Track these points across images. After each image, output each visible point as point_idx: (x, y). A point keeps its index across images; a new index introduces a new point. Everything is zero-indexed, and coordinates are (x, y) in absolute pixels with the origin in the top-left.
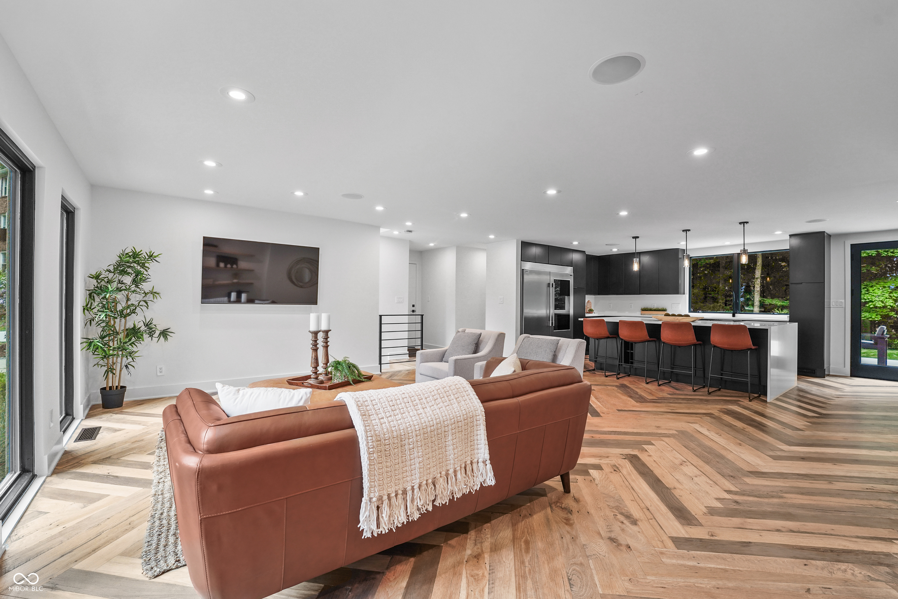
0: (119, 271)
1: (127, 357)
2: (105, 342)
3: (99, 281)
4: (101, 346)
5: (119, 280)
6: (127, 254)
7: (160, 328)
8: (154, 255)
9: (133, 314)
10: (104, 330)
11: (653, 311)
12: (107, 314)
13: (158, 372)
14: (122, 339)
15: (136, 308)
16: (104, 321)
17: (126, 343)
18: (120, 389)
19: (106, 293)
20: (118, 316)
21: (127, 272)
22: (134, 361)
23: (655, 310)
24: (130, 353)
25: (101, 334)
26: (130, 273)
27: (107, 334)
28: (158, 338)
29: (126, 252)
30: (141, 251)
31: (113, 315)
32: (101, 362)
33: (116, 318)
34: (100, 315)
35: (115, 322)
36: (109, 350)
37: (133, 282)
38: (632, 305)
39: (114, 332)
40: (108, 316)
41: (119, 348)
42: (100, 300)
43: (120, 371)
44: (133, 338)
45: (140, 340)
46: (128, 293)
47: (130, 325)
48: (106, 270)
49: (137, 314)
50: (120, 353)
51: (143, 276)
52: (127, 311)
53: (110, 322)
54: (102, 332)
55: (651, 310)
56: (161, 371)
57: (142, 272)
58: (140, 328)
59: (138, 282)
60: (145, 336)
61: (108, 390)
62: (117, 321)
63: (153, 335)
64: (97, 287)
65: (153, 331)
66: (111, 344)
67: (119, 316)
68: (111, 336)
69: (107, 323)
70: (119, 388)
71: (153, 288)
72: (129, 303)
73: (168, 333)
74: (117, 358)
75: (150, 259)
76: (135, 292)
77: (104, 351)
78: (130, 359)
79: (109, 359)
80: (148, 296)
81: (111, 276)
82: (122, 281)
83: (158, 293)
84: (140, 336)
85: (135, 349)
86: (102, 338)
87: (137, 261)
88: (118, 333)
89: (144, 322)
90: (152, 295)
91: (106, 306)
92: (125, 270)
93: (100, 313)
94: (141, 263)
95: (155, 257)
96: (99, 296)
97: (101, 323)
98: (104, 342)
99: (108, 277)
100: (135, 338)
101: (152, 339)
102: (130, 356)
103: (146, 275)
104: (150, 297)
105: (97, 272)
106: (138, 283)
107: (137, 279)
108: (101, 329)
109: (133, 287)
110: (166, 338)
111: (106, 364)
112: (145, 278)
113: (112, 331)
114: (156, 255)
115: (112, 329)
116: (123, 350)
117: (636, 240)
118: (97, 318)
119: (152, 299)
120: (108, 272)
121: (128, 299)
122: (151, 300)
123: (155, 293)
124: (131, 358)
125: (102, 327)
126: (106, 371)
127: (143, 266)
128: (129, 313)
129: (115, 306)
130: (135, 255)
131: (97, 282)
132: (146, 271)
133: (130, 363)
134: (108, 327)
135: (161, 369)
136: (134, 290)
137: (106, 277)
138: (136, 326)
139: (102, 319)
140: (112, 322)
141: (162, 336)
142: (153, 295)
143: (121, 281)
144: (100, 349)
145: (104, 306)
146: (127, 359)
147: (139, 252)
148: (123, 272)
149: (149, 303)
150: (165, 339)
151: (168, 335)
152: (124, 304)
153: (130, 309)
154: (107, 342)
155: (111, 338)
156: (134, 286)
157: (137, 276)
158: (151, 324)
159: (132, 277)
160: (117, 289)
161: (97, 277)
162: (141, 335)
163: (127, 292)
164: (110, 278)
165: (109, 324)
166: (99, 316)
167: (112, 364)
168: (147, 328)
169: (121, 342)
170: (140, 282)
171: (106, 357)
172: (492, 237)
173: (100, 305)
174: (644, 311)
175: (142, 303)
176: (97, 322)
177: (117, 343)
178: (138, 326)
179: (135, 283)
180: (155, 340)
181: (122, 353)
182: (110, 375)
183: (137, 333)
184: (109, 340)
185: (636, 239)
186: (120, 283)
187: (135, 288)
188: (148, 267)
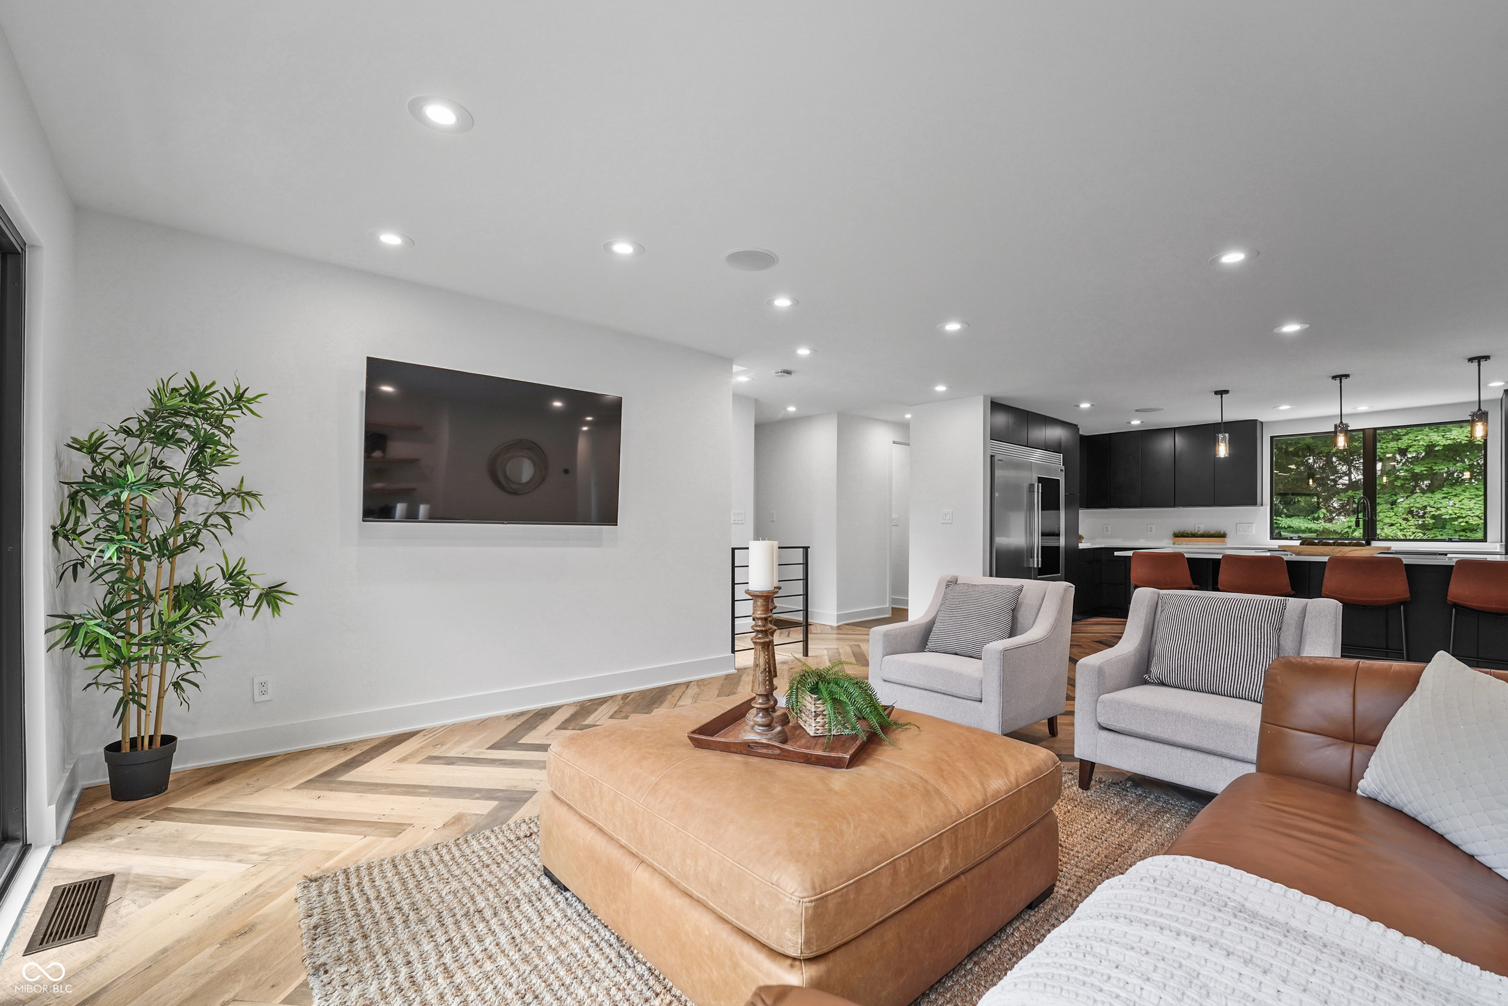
0: (152, 435)
1: (177, 660)
2: (117, 623)
3: (98, 458)
4: (108, 635)
5: (154, 460)
6: (174, 390)
7: (261, 582)
8: (245, 396)
9: (192, 548)
10: (114, 589)
11: (1197, 537)
12: (121, 548)
13: (257, 692)
14: (165, 612)
15: (199, 531)
16: (112, 567)
17: (174, 624)
18: (161, 744)
19: (118, 490)
20: (154, 553)
21: (177, 437)
22: (196, 671)
23: (1202, 536)
24: (187, 651)
25: (107, 602)
26: (182, 440)
27: (123, 603)
28: (256, 608)
29: (171, 386)
30: (213, 384)
31: (138, 550)
32: (107, 677)
33: (148, 558)
34: (102, 551)
35: (143, 569)
36: (128, 643)
37: (191, 465)
38: (1154, 526)
39: (142, 596)
40: (125, 552)
41: (156, 639)
42: (102, 510)
43: (160, 697)
44: (193, 611)
45: (213, 613)
46: (179, 494)
47: (184, 575)
48: (117, 428)
49: (201, 547)
50: (160, 650)
51: (217, 450)
52: (175, 541)
53: (129, 571)
54: (109, 596)
55: (1194, 535)
56: (263, 689)
57: (217, 438)
58: (211, 583)
59: (205, 464)
60: (226, 603)
61: (128, 751)
62: (151, 566)
63: (243, 599)
64: (94, 475)
65: (243, 591)
66: (134, 627)
67: (157, 554)
68: (133, 607)
69: (123, 572)
70: (158, 740)
71: (242, 481)
72: (182, 518)
73: (280, 595)
74: (151, 666)
75: (235, 406)
76: (198, 491)
77: (117, 648)
78: (186, 666)
79: (130, 668)
80: (228, 501)
81: (131, 445)
82: (162, 462)
83: (254, 496)
84: (212, 604)
85: (199, 638)
86: (109, 611)
87: (200, 410)
88: (151, 598)
89: (222, 569)
90: (239, 500)
91: (120, 525)
92: (171, 433)
93: (101, 546)
94: (212, 415)
95: (249, 401)
96: (97, 500)
97: (107, 572)
98: (114, 624)
99: (122, 449)
100: (197, 610)
101: (241, 610)
102: (187, 658)
103: (227, 447)
104: (235, 504)
105: (92, 434)
106: (206, 468)
107: (204, 457)
108: (106, 588)
109: (193, 479)
110: (275, 608)
111: (120, 681)
112: (223, 453)
113: (136, 592)
114: (251, 397)
115: (137, 588)
116: (168, 644)
117: (1222, 397)
118: (93, 557)
119: (238, 507)
120: (122, 436)
121: (179, 509)
122: (238, 513)
123: (248, 494)
124: (188, 664)
125: (107, 583)
126: (122, 699)
127: (218, 422)
128: (182, 545)
129: (144, 527)
130: (196, 394)
131: (93, 460)
132: (227, 436)
133: (185, 677)
134: (125, 583)
135: (263, 684)
136: (196, 485)
137: (118, 449)
138: (202, 579)
139: (110, 562)
140: (136, 569)
141: (265, 603)
142: (243, 499)
143: (158, 461)
144: (102, 644)
145: (113, 527)
146: (178, 666)
147: (206, 388)
148: (165, 438)
149: (234, 520)
150: (273, 609)
151: (281, 600)
152: (167, 523)
153: (185, 536)
154: (122, 622)
155: (132, 613)
156: (194, 473)
157: (201, 448)
158: (239, 573)
159: (188, 450)
160: (149, 480)
161: (92, 448)
162: (215, 602)
163: (175, 491)
164: (129, 450)
165: (128, 575)
166: (101, 554)
167: (135, 679)
168: (231, 584)
169: (161, 622)
170: (211, 464)
171: (120, 662)
172: (941, 388)
173: (103, 523)
174: (1180, 537)
175: (216, 520)
176: (95, 571)
177: (152, 624)
178: (205, 579)
179: (197, 465)
180: (249, 611)
181: (165, 651)
182: (133, 708)
183: (203, 596)
184: (129, 618)
185: (1223, 395)
186: (155, 467)
187: (196, 479)
188: (229, 428)
